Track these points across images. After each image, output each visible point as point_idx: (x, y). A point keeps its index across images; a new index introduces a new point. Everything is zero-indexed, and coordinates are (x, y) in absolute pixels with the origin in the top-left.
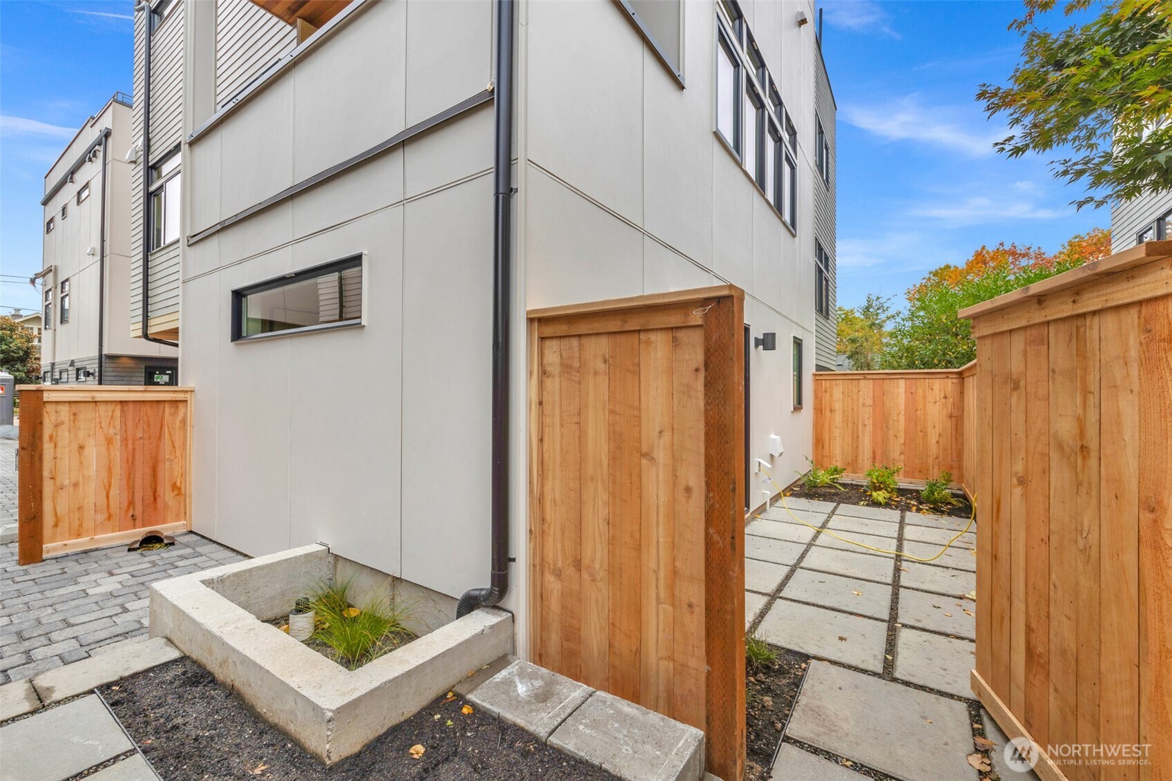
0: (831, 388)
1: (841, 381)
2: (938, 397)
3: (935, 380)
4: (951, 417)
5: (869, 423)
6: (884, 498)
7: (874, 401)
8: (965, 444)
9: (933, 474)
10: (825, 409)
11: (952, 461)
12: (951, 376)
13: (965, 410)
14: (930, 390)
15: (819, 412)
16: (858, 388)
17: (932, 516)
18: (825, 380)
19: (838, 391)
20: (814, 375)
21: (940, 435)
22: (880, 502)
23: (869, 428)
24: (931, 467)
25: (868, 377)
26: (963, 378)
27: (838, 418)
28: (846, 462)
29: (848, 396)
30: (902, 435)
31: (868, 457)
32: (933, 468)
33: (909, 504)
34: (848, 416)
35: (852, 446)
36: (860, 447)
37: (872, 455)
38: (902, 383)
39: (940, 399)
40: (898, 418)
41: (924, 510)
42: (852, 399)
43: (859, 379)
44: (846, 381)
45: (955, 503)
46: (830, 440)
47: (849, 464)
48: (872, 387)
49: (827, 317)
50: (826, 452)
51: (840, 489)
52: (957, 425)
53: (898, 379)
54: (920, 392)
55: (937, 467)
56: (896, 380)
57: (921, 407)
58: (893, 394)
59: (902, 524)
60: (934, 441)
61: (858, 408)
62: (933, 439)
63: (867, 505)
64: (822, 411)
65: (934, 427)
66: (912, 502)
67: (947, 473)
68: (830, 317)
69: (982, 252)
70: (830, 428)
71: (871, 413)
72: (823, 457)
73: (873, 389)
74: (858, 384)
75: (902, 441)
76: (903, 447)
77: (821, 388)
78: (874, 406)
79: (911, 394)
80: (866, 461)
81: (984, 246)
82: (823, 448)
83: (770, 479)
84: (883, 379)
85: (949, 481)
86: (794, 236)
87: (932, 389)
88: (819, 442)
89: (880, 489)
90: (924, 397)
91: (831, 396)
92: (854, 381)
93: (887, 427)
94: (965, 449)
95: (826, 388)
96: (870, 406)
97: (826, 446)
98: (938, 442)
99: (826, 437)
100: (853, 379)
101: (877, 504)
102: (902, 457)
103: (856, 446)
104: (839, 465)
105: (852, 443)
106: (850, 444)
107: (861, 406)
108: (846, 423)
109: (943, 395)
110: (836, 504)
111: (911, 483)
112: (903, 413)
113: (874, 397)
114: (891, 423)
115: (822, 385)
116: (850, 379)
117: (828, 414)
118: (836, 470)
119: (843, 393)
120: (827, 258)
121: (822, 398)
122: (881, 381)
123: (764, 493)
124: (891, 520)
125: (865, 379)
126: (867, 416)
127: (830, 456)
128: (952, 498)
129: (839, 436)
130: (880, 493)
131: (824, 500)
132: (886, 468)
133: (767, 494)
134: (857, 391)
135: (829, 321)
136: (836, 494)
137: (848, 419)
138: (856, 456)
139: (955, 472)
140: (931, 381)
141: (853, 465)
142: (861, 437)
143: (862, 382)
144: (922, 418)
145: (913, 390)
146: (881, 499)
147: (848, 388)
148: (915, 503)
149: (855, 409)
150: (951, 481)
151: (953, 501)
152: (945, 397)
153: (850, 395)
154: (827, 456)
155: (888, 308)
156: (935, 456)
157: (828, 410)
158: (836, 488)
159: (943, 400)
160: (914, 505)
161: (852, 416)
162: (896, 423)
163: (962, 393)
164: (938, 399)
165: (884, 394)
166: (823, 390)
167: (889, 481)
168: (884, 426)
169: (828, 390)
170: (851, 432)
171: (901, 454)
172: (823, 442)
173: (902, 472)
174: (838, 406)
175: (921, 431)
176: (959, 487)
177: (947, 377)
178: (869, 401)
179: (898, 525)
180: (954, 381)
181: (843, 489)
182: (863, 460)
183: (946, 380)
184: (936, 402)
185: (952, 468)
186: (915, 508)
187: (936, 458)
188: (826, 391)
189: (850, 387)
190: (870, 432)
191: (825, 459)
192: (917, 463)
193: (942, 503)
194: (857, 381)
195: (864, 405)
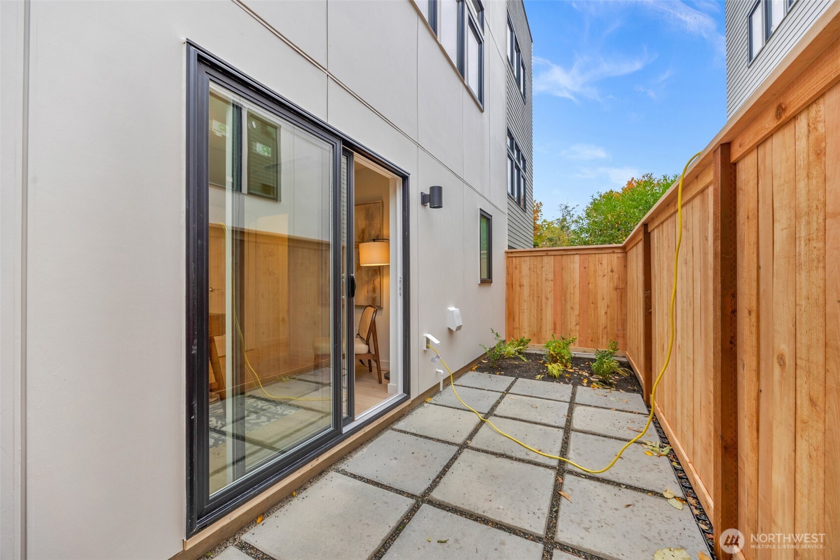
0: (520, 265)
1: (528, 258)
2: (606, 271)
3: (603, 255)
4: (616, 289)
5: (551, 296)
6: (559, 370)
7: (555, 276)
8: (628, 314)
9: (602, 343)
10: (515, 284)
11: (618, 330)
12: (616, 251)
13: (628, 283)
14: (600, 265)
15: (511, 287)
16: (542, 264)
17: (602, 391)
18: (515, 257)
19: (526, 265)
20: (506, 252)
21: (608, 306)
22: (555, 376)
23: (551, 301)
24: (601, 336)
25: (550, 253)
26: (626, 252)
27: (526, 291)
28: (533, 333)
29: (534, 271)
30: (577, 307)
31: (550, 328)
32: (603, 337)
33: (582, 375)
34: (534, 290)
35: (537, 319)
36: (544, 318)
37: (553, 326)
38: (577, 257)
39: (608, 272)
40: (574, 292)
41: (594, 384)
42: (537, 273)
43: (542, 256)
44: (532, 258)
45: (621, 372)
46: (519, 313)
47: (534, 335)
48: (553, 263)
49: (524, 209)
50: (516, 325)
51: (523, 361)
52: (621, 297)
53: (573, 254)
54: (592, 267)
55: (606, 337)
56: (572, 256)
57: (592, 280)
58: (570, 269)
59: (572, 403)
60: (603, 312)
61: (542, 282)
62: (602, 311)
63: (543, 379)
64: (513, 286)
65: (603, 299)
66: (584, 373)
67: (614, 342)
68: (527, 211)
69: (632, 181)
70: (519, 301)
71: (552, 287)
72: (514, 328)
73: (554, 265)
74: (542, 260)
75: (577, 312)
76: (578, 318)
77: (512, 264)
78: (554, 280)
79: (584, 268)
80: (548, 332)
81: (633, 178)
82: (514, 320)
83: (438, 357)
84: (562, 255)
85: (615, 349)
86: (482, 111)
87: (601, 264)
88: (511, 315)
89: (555, 362)
90: (595, 271)
91: (520, 272)
92: (538, 257)
93: (565, 299)
94: (628, 318)
95: (516, 265)
96: (552, 281)
97: (517, 319)
98: (606, 313)
99: (517, 310)
100: (537, 256)
101: (550, 378)
102: (578, 327)
103: (540, 320)
104: (526, 336)
105: (537, 315)
106: (536, 317)
107: (544, 280)
108: (532, 296)
109: (610, 270)
110: (514, 378)
111: (584, 352)
112: (578, 286)
113: (554, 272)
114: (568, 296)
115: (513, 262)
116: (535, 256)
117: (518, 288)
118: (522, 341)
119: (530, 269)
120: (524, 161)
121: (513, 273)
122: (561, 257)
123: (437, 372)
124: (562, 399)
125: (547, 255)
126: (549, 290)
127: (519, 328)
128: (619, 367)
129: (527, 309)
130: (555, 365)
131: (505, 375)
132: (563, 339)
133: (440, 373)
134: (541, 267)
135: (526, 214)
136: (517, 367)
137: (534, 293)
138: (541, 328)
139: (620, 341)
140: (600, 255)
141: (538, 335)
142: (544, 309)
143: (545, 258)
144: (594, 291)
145: (586, 265)
146: (555, 372)
147: (534, 264)
148: (587, 374)
149: (539, 283)
150: (617, 350)
151: (620, 371)
152: (612, 271)
153: (535, 270)
154: (517, 328)
155: (573, 215)
156: (604, 326)
157: (518, 285)
158: (520, 359)
159: (610, 273)
160: (586, 377)
161: (537, 290)
162: (572, 296)
163: (625, 266)
164: (606, 273)
165: (562, 269)
166: (514, 266)
167: (564, 352)
168: (563, 299)
169: (518, 266)
170: (536, 305)
171: (576, 324)
172: (513, 315)
173: (577, 341)
174: (525, 281)
175: (593, 303)
176: (622, 354)
177: (614, 252)
178: (551, 277)
179: (567, 405)
180: (619, 255)
181: (526, 360)
182: (546, 331)
183: (612, 254)
184: (604, 276)
185: (618, 337)
186: (585, 381)
187: (605, 328)
188: (516, 267)
189: (535, 264)
190: (552, 305)
191: (515, 331)
192: (589, 333)
193: (609, 374)
194: (540, 257)
195: (546, 280)
